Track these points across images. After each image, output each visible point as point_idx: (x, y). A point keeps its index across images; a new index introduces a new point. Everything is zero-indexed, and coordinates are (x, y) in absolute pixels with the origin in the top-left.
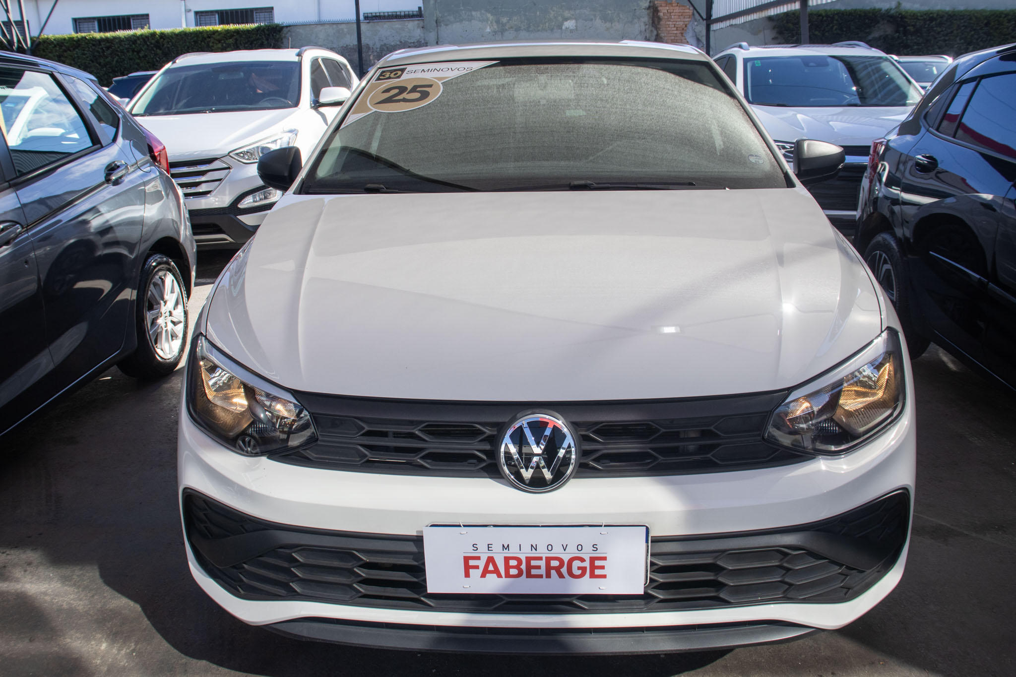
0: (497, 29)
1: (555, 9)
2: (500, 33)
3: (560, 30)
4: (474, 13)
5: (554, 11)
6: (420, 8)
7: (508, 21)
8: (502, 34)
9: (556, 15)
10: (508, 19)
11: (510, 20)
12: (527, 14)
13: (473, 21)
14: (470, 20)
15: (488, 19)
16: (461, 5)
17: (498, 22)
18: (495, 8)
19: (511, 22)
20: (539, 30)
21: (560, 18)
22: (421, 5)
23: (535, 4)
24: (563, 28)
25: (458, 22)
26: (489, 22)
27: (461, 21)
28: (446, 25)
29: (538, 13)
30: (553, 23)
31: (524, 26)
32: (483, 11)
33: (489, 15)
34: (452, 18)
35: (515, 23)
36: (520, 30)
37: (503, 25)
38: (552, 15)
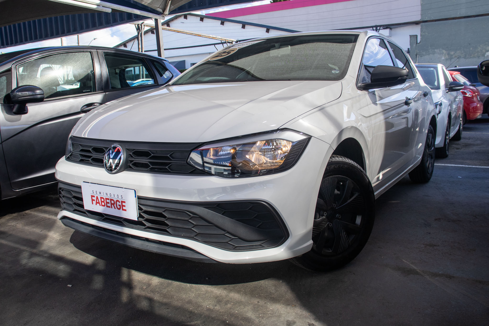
0: (448, 58)
1: (481, 46)
2: (449, 60)
3: (483, 57)
4: (436, 50)
5: (480, 47)
6: (408, 49)
7: (454, 54)
8: (450, 60)
9: (481, 49)
10: (454, 52)
11: (455, 53)
12: (465, 49)
13: (435, 54)
14: (434, 54)
15: (443, 53)
16: (429, 46)
17: (448, 54)
18: (447, 47)
19: (456, 54)
20: (471, 58)
21: (484, 51)
22: (409, 47)
23: (470, 44)
24: (486, 55)
25: (428, 55)
26: (444, 55)
27: (429, 54)
28: (421, 57)
29: (471, 49)
30: (480, 54)
31: (463, 55)
32: (441, 49)
33: (444, 51)
34: (424, 53)
35: (458, 54)
36: (460, 58)
37: (452, 55)
38: (479, 49)
